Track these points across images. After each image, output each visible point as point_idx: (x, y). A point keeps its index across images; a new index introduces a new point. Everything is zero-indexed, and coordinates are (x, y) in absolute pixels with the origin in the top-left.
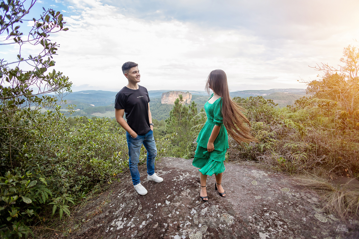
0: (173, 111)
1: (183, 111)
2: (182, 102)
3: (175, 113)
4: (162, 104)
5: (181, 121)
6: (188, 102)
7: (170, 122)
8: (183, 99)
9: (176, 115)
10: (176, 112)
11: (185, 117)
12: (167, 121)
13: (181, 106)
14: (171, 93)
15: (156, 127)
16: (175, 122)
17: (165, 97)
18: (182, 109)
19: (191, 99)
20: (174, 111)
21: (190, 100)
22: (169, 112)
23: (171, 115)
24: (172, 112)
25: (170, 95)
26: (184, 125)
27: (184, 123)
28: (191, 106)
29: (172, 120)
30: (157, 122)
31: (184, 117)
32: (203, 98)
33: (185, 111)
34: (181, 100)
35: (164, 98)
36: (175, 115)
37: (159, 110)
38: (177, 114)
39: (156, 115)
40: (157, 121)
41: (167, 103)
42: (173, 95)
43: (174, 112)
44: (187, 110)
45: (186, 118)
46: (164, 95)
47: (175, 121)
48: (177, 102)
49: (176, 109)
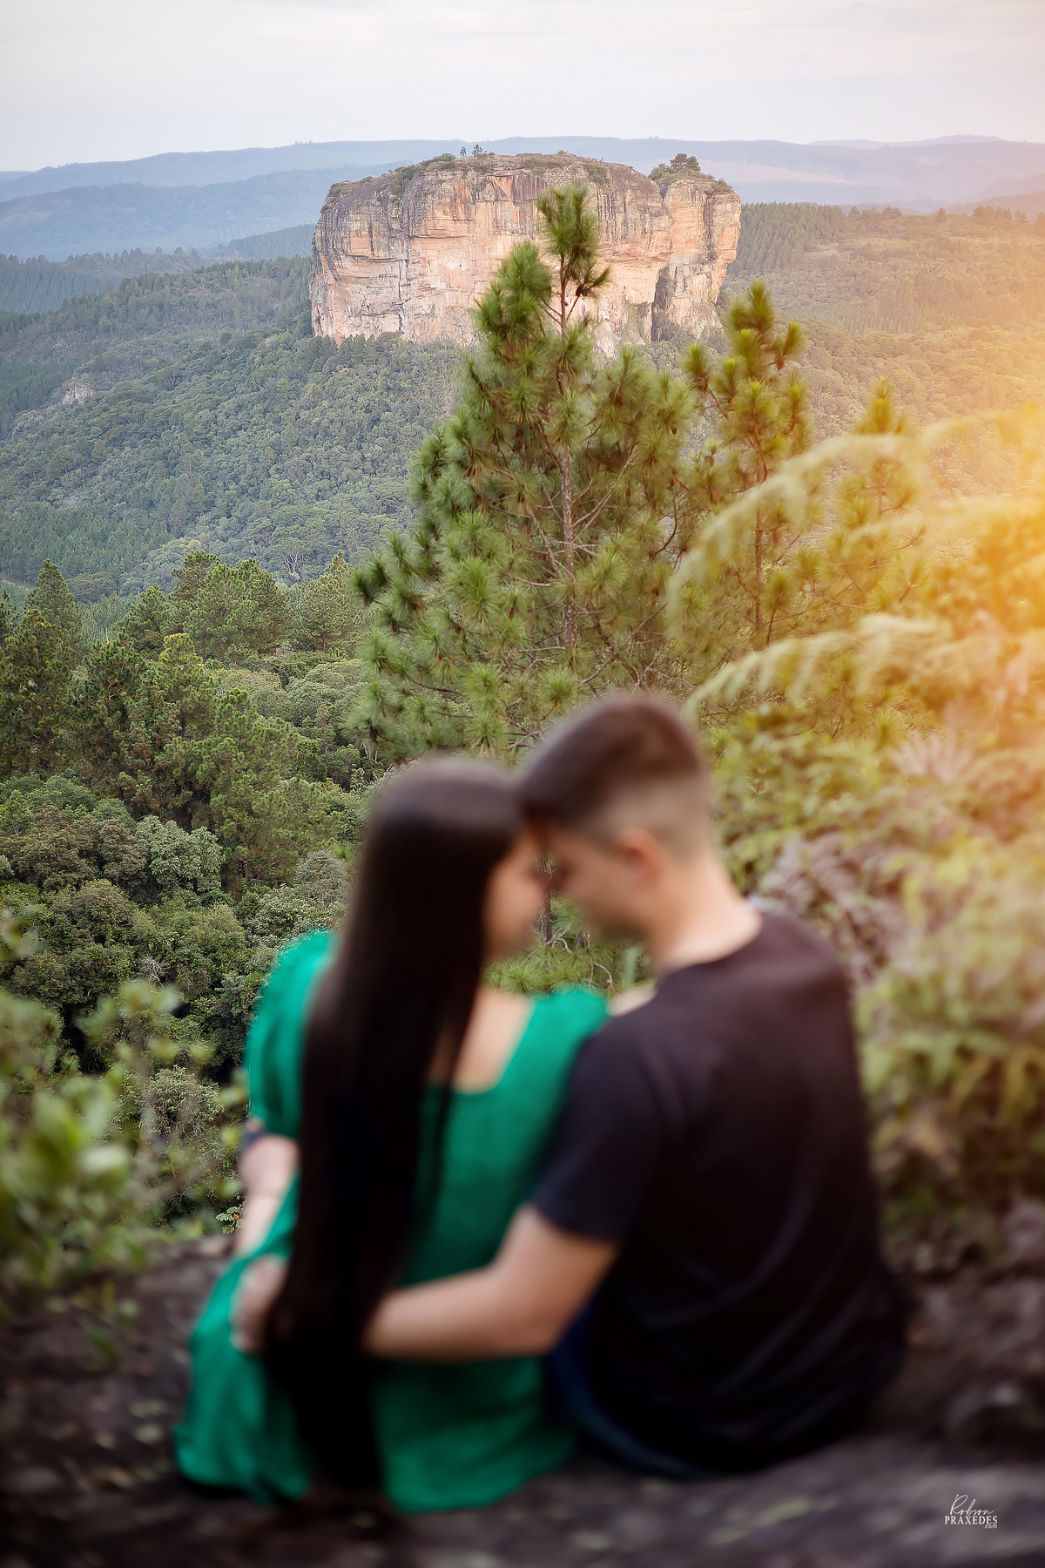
0: (461, 435)
1: (612, 437)
2: (585, 303)
3: (486, 473)
4: (323, 348)
5: (584, 579)
6: (681, 309)
7: (429, 592)
8: (598, 269)
9: (510, 503)
10: (506, 450)
11: (642, 518)
12: (381, 579)
13: (570, 355)
14: (449, 183)
15: (253, 668)
16: (498, 593)
17: (359, 246)
18: (586, 407)
19: (732, 269)
20: (479, 437)
21: (718, 272)
22: (414, 458)
23: (437, 496)
24: (454, 449)
25: (441, 217)
26: (621, 638)
27: (620, 606)
28: (719, 361)
29: (452, 571)
30: (267, 598)
31: (621, 521)
32: (897, 244)
33: (632, 429)
34: (568, 274)
35: (348, 267)
36: (492, 500)
37: (289, 430)
38: (514, 477)
39: (245, 504)
40: (267, 586)
41: (389, 325)
42: (483, 213)
43: (475, 455)
44: (668, 420)
45: (644, 536)
46: (355, 223)
47: (491, 578)
48: (515, 299)
49: (499, 411)
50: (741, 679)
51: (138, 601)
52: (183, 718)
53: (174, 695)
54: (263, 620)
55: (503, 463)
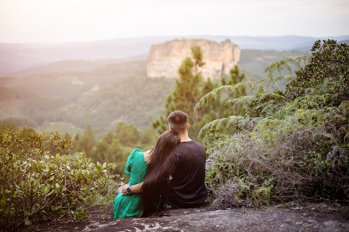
0: (175, 94)
2: (201, 69)
3: (180, 103)
4: (149, 79)
8: (203, 61)
9: (185, 108)
10: (184, 97)
11: (212, 112)
12: (158, 124)
13: (197, 79)
14: (177, 44)
17: (158, 58)
18: (200, 89)
20: (178, 95)
23: (170, 107)
24: (173, 97)
25: (175, 52)
31: (208, 112)
34: (197, 63)
35: (155, 62)
41: (164, 74)
43: (178, 99)
46: (157, 53)
48: (186, 68)
49: (182, 90)
50: (209, 125)
51: (107, 133)
52: (117, 158)
53: (115, 153)
54: (135, 137)
55: (183, 100)
